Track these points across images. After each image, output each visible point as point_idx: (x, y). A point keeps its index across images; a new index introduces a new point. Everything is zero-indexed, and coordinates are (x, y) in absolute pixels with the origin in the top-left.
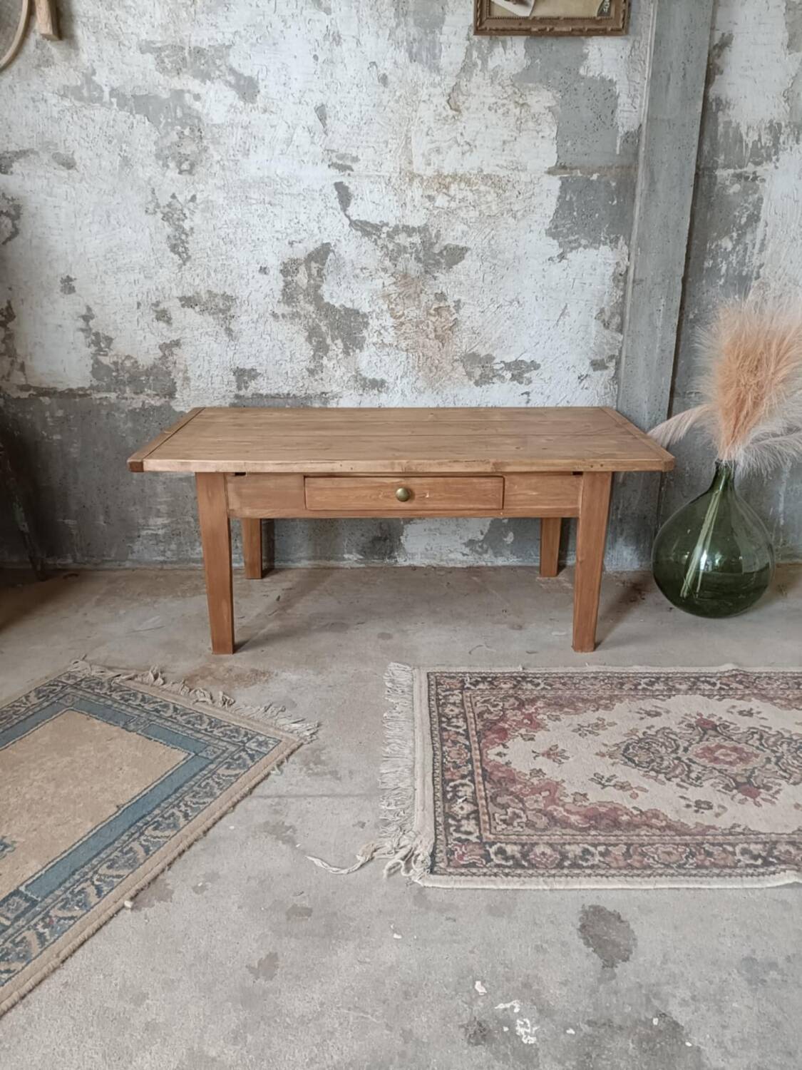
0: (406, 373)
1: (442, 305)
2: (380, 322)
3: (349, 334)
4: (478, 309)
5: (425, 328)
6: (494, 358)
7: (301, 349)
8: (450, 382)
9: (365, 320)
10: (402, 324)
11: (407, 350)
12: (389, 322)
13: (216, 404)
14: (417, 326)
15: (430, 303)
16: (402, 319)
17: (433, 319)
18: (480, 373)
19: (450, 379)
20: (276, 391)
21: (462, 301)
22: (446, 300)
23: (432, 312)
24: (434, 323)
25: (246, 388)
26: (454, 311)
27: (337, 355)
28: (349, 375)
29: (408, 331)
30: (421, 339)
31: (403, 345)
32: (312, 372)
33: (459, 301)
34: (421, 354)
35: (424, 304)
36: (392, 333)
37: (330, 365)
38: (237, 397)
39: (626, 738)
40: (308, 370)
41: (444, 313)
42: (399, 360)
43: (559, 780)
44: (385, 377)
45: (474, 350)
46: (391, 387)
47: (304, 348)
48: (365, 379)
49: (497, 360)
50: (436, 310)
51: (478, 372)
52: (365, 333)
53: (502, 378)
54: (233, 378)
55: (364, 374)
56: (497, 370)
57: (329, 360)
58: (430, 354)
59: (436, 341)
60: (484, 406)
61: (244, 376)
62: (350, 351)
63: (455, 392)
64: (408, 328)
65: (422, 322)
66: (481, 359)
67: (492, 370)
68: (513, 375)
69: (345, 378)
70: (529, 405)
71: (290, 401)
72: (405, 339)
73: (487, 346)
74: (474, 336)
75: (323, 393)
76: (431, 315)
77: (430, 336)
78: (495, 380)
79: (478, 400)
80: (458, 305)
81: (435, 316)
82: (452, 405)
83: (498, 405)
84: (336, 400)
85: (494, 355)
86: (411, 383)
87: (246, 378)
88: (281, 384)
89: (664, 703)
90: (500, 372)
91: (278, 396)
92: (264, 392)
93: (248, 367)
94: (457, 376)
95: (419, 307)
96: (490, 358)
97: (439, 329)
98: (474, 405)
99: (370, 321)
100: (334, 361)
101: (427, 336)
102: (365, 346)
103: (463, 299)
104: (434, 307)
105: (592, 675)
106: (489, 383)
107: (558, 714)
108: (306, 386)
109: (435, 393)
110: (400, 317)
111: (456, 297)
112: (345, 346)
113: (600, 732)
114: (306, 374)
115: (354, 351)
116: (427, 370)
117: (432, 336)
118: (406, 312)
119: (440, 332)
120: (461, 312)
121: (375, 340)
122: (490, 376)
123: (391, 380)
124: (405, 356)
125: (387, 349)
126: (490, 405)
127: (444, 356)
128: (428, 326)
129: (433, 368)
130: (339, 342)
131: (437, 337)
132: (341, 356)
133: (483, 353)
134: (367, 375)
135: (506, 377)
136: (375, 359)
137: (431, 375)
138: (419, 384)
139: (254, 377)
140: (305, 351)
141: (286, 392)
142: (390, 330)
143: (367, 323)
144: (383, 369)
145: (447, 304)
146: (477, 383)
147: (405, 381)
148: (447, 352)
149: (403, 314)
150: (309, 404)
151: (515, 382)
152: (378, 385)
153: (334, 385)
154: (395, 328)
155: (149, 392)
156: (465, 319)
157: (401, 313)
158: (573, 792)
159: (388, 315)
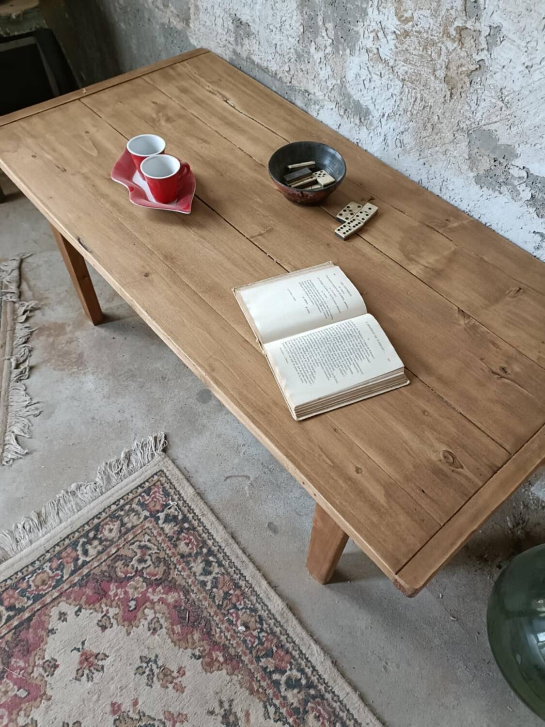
0: (395, 114)
1: (468, 25)
2: (380, 18)
3: (343, 21)
4: (524, 59)
5: (434, 55)
6: (517, 156)
7: (291, 18)
8: (444, 158)
9: (364, 6)
10: (406, 34)
11: (403, 80)
12: (392, 23)
13: (219, 51)
14: (425, 48)
15: (453, 12)
16: (408, 27)
17: (451, 46)
18: (487, 166)
19: (445, 153)
20: (265, 64)
21: (504, 31)
22: (478, 18)
23: (453, 32)
24: (449, 53)
25: (242, 45)
26: (484, 45)
27: (326, 47)
28: (334, 82)
29: (411, 49)
30: (426, 71)
31: (402, 68)
32: (299, 56)
33: (498, 28)
34: (419, 96)
35: (443, 13)
36: (392, 43)
37: (318, 56)
38: (234, 52)
39: (162, 717)
40: (296, 50)
41: (469, 42)
42: (391, 90)
43: (49, 692)
44: (371, 107)
45: (493, 127)
46: (375, 123)
47: (295, 17)
48: (350, 96)
49: (519, 162)
50: (461, 30)
51: (485, 164)
52: (360, 28)
53: (515, 194)
54: (232, 27)
55: (349, 90)
56: (513, 176)
57: (317, 49)
58: (431, 102)
59: (444, 86)
60: (476, 217)
61: (241, 28)
62: (341, 47)
63: (446, 175)
64: (412, 43)
65: (434, 44)
66: (496, 147)
67: (506, 171)
68: (533, 197)
69: (329, 84)
70: (537, 253)
71: (277, 83)
72: (405, 61)
73: (514, 130)
74: (501, 104)
75: (306, 91)
76: (449, 36)
77: (438, 73)
78: (504, 189)
79: (472, 204)
80: (495, 33)
81: (453, 40)
82: (436, 191)
83: (494, 227)
84: (317, 107)
85: (518, 151)
86: (398, 131)
87: (241, 32)
88: (270, 58)
89: (262, 719)
90: (516, 183)
91: (266, 70)
92: (256, 59)
93: (244, 19)
94: (455, 153)
95: (435, 14)
96: (509, 153)
97: (453, 67)
98: (463, 206)
99: (370, 10)
100: (321, 54)
101: (434, 71)
102: (357, 48)
103: (508, 28)
104: (457, 24)
105: (265, 614)
106: (494, 190)
107: (165, 625)
108: (292, 72)
109: (422, 161)
110: (407, 21)
111: (497, 19)
112: (336, 34)
113: (157, 684)
114: (294, 57)
115: (345, 50)
116: (421, 125)
117: (441, 73)
118: (416, 15)
119: (452, 73)
120: (497, 51)
121: (369, 43)
122: (501, 180)
123: (377, 114)
124: (398, 89)
125: (381, 66)
126: (483, 220)
127: (447, 115)
128: (440, 55)
129: (429, 125)
130: (330, 26)
131: (447, 80)
132: (329, 50)
133: (504, 137)
134: (352, 92)
135: (522, 195)
136: (364, 73)
137: (424, 134)
138: (407, 138)
139: (248, 35)
140: (294, 23)
141: (274, 69)
142: (391, 37)
143: (365, 12)
144: (371, 93)
145: (478, 26)
146: (478, 180)
147: (392, 124)
148: (453, 111)
149: (412, 17)
150: (293, 98)
151: (532, 210)
152: (361, 113)
153: (317, 88)
154: (397, 36)
155: (172, 9)
156: (495, 67)
157: (408, 15)
158: (35, 718)
159: (393, 10)
